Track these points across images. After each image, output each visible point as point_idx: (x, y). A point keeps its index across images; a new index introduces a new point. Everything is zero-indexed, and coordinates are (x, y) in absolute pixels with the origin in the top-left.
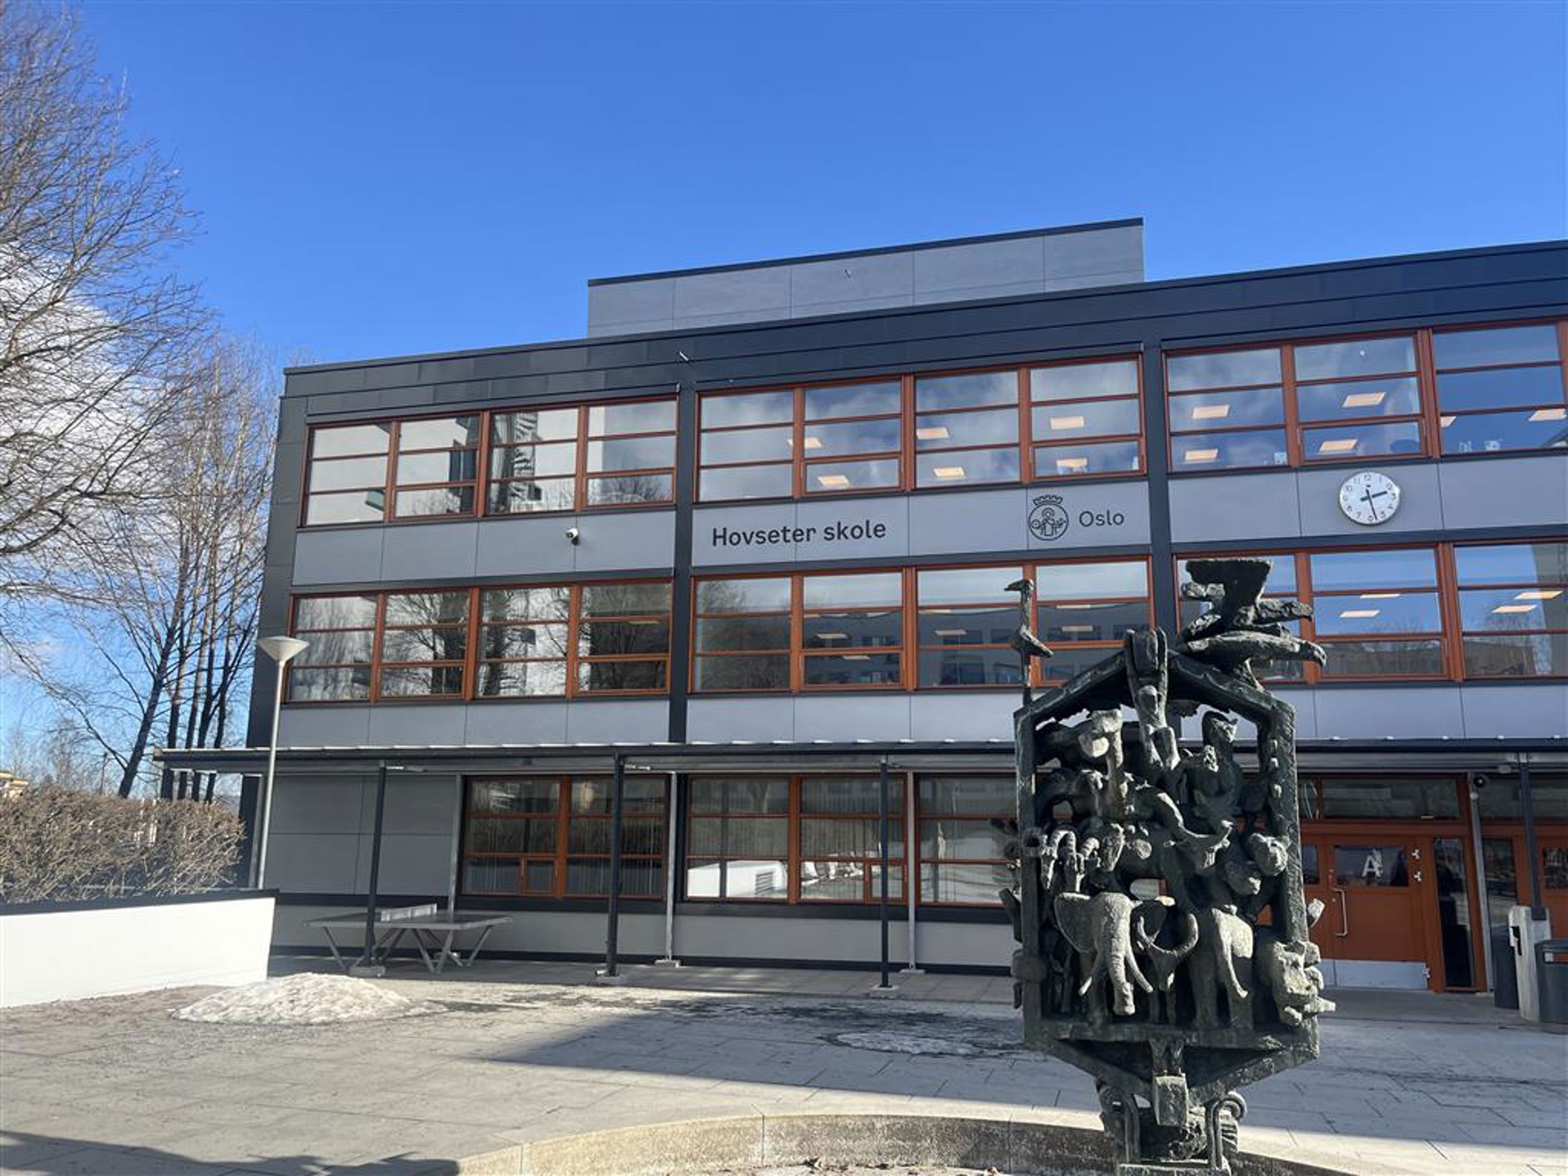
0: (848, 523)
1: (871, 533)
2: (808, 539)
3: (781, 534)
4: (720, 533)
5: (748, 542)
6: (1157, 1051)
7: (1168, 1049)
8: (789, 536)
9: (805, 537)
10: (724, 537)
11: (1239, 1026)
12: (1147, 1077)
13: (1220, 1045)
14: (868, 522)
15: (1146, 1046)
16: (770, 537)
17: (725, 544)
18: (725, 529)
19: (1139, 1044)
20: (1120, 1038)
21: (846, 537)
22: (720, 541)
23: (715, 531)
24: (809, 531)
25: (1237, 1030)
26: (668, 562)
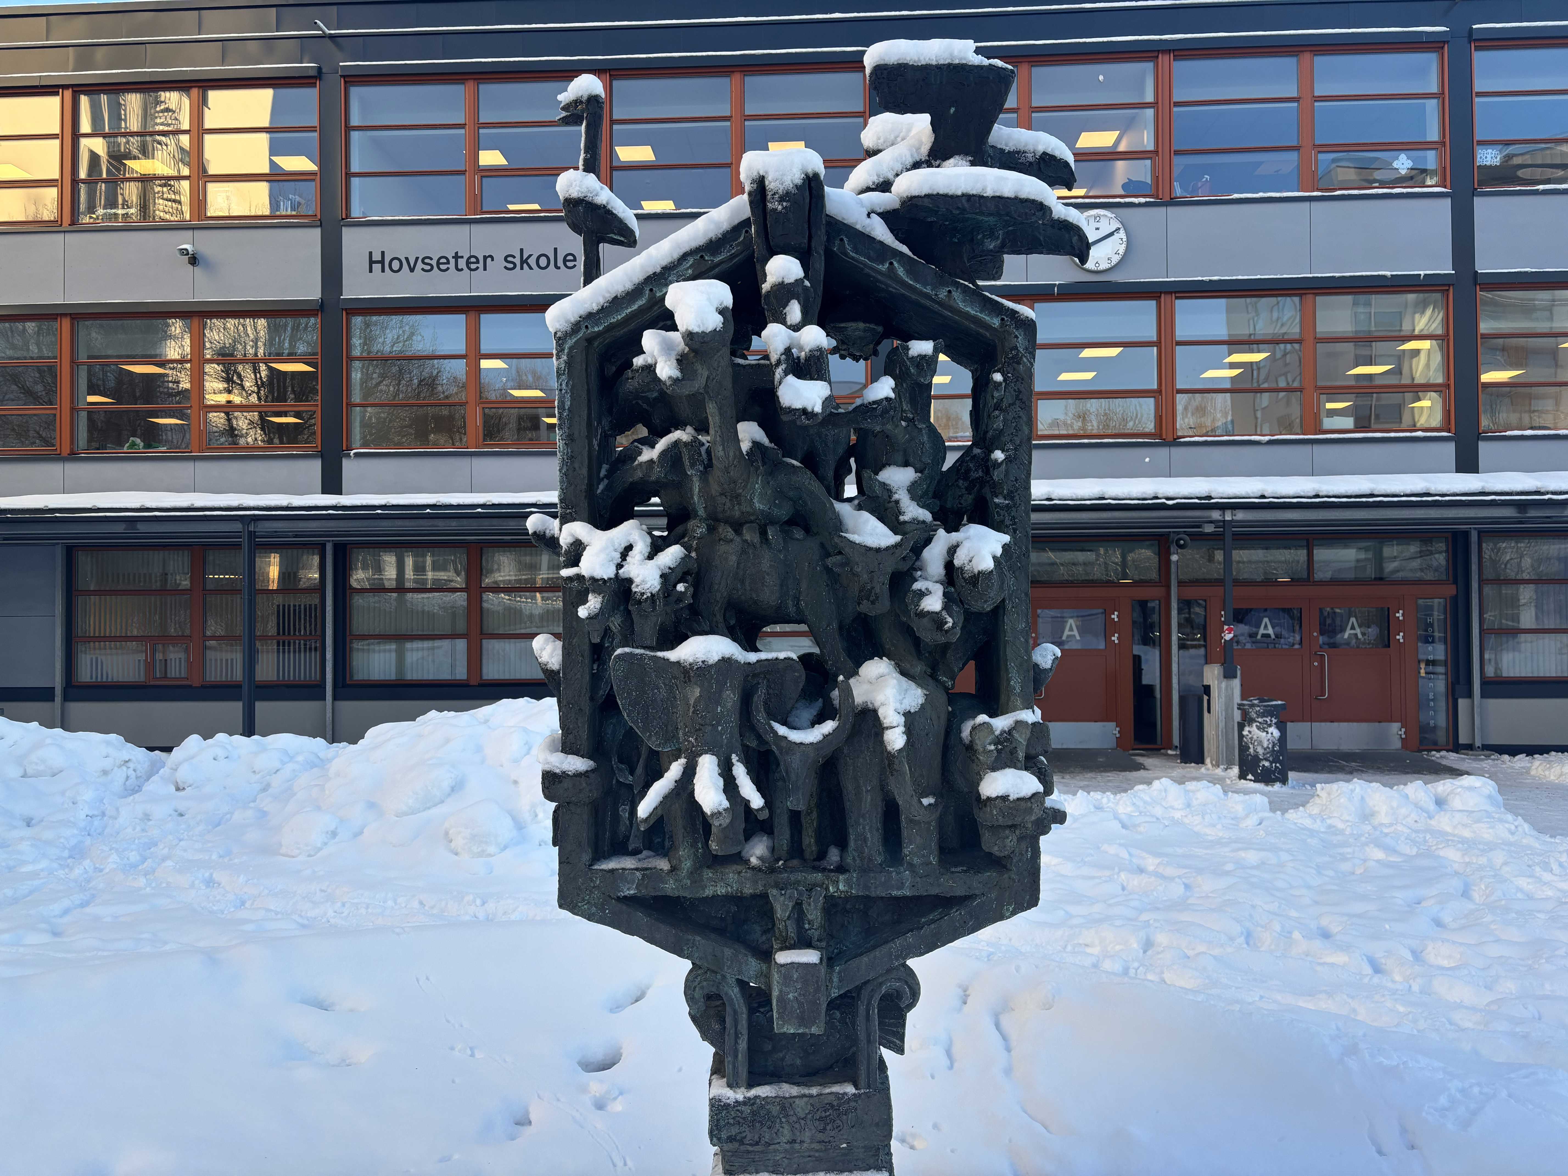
0: (533, 250)
1: (560, 263)
2: (485, 269)
3: (452, 261)
4: (377, 257)
5: (412, 270)
6: (781, 908)
7: (798, 905)
8: (462, 263)
9: (481, 265)
10: (382, 262)
11: (916, 861)
12: (765, 947)
13: (881, 892)
14: (556, 249)
15: (764, 896)
16: (438, 263)
17: (383, 271)
18: (383, 253)
19: (754, 896)
20: (721, 890)
21: (531, 268)
22: (377, 267)
23: (371, 253)
24: (485, 258)
25: (911, 866)
26: (313, 292)
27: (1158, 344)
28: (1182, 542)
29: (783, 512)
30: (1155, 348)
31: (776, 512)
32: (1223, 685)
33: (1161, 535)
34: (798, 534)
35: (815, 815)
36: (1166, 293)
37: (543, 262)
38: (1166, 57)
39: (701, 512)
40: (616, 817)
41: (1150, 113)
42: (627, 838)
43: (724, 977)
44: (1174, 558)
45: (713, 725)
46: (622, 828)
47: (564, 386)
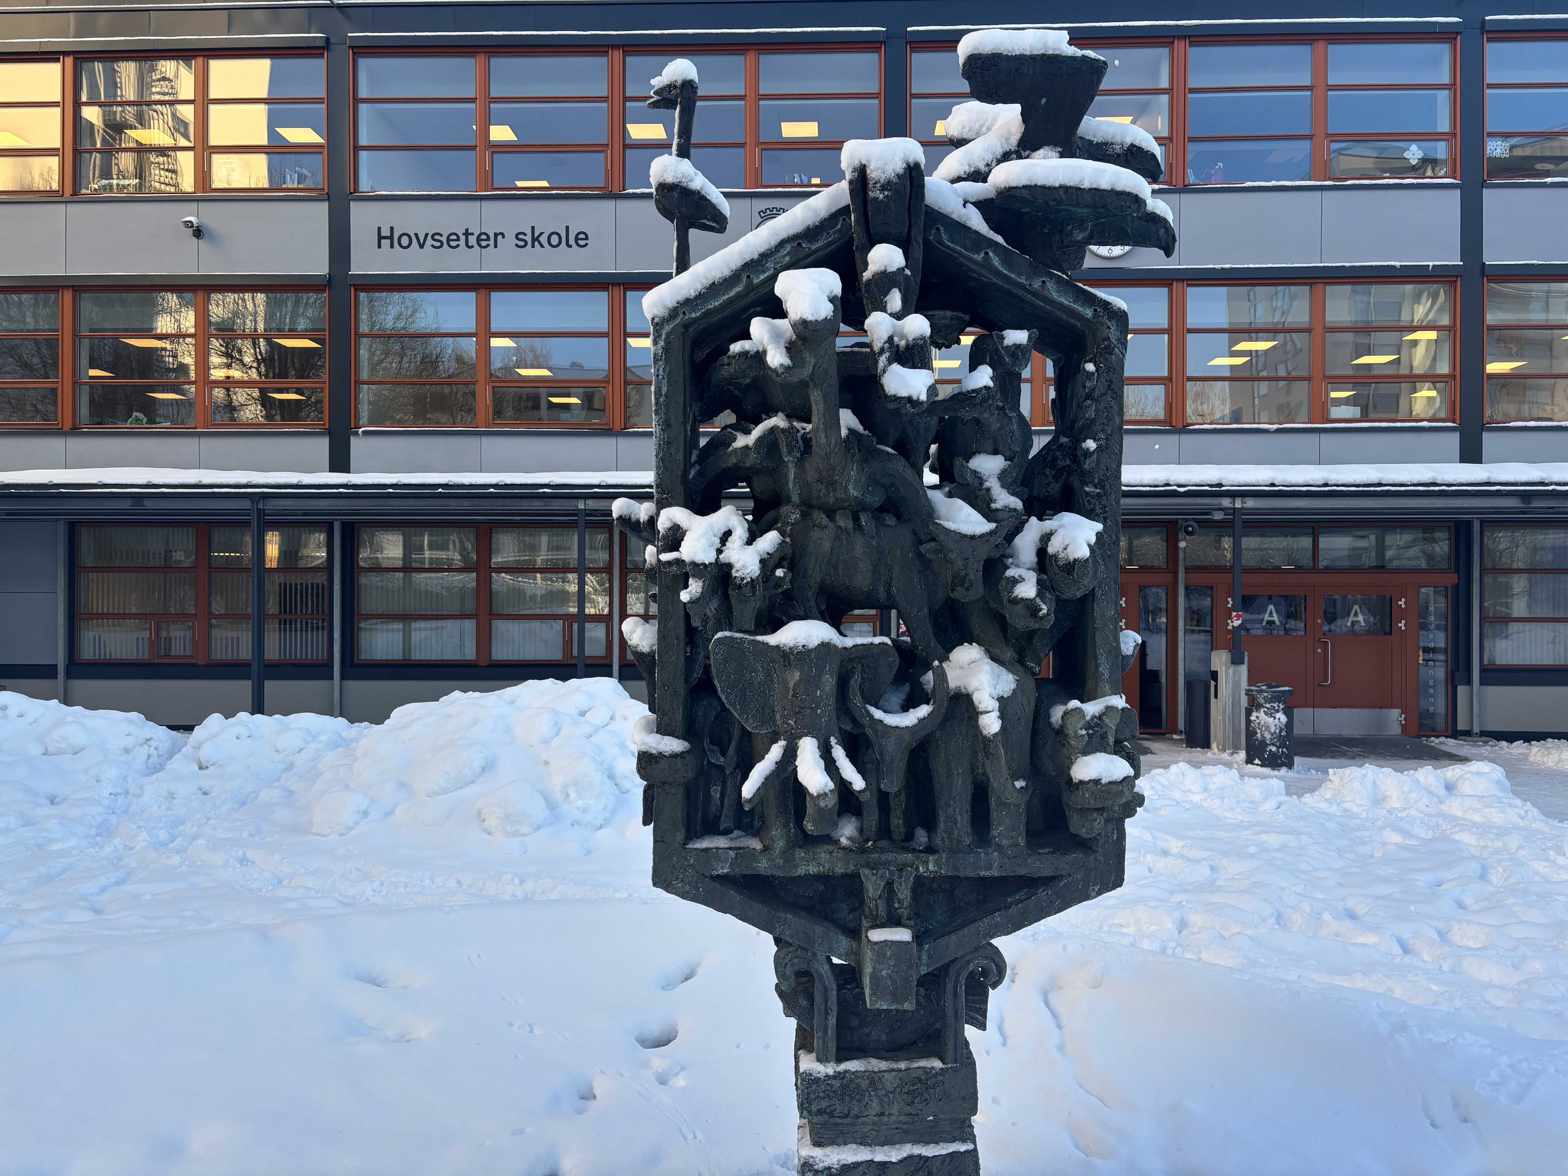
0: (544, 228)
1: (572, 241)
2: (496, 246)
3: (463, 238)
4: (386, 232)
5: (422, 246)
6: (873, 887)
7: (889, 884)
8: (472, 240)
9: (492, 242)
10: (391, 238)
11: (1005, 842)
12: (852, 925)
13: (969, 872)
14: (567, 227)
15: (854, 877)
16: (448, 240)
17: (392, 246)
18: (392, 229)
19: (845, 876)
20: (813, 870)
21: (542, 246)
22: (386, 243)
23: (379, 229)
24: (496, 235)
25: (1000, 848)
26: (321, 268)
27: (1169, 331)
28: (1190, 529)
29: (876, 499)
30: (1166, 336)
31: (868, 499)
32: (1231, 670)
33: (1170, 522)
34: (891, 520)
35: (903, 797)
36: (1178, 280)
37: (555, 240)
38: (1182, 43)
39: (795, 498)
40: (708, 797)
41: (1165, 99)
42: (718, 818)
43: (814, 954)
44: (1182, 544)
45: (812, 708)
46: (713, 809)
47: (661, 372)
